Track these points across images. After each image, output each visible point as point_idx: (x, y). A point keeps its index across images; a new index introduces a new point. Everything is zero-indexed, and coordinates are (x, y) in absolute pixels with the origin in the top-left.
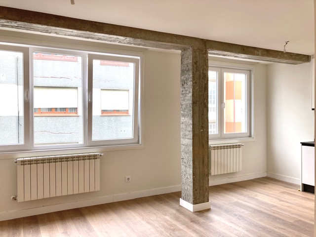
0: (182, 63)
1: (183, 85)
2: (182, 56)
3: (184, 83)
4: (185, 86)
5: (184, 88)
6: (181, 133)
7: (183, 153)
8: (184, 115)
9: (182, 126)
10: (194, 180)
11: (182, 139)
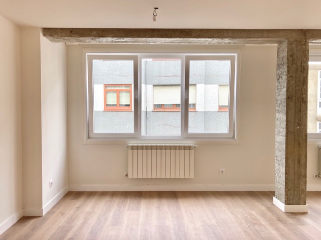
0: (278, 57)
1: (278, 79)
2: (278, 49)
3: (279, 77)
4: (280, 81)
5: (280, 83)
6: (276, 130)
7: (277, 151)
8: (279, 112)
9: (277, 123)
10: (286, 179)
11: (276, 136)
